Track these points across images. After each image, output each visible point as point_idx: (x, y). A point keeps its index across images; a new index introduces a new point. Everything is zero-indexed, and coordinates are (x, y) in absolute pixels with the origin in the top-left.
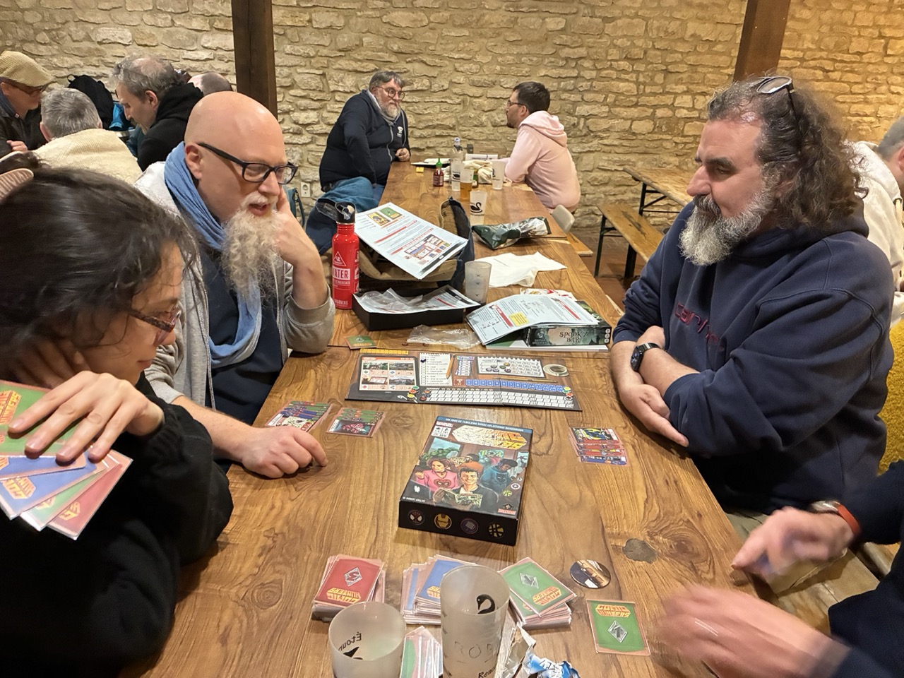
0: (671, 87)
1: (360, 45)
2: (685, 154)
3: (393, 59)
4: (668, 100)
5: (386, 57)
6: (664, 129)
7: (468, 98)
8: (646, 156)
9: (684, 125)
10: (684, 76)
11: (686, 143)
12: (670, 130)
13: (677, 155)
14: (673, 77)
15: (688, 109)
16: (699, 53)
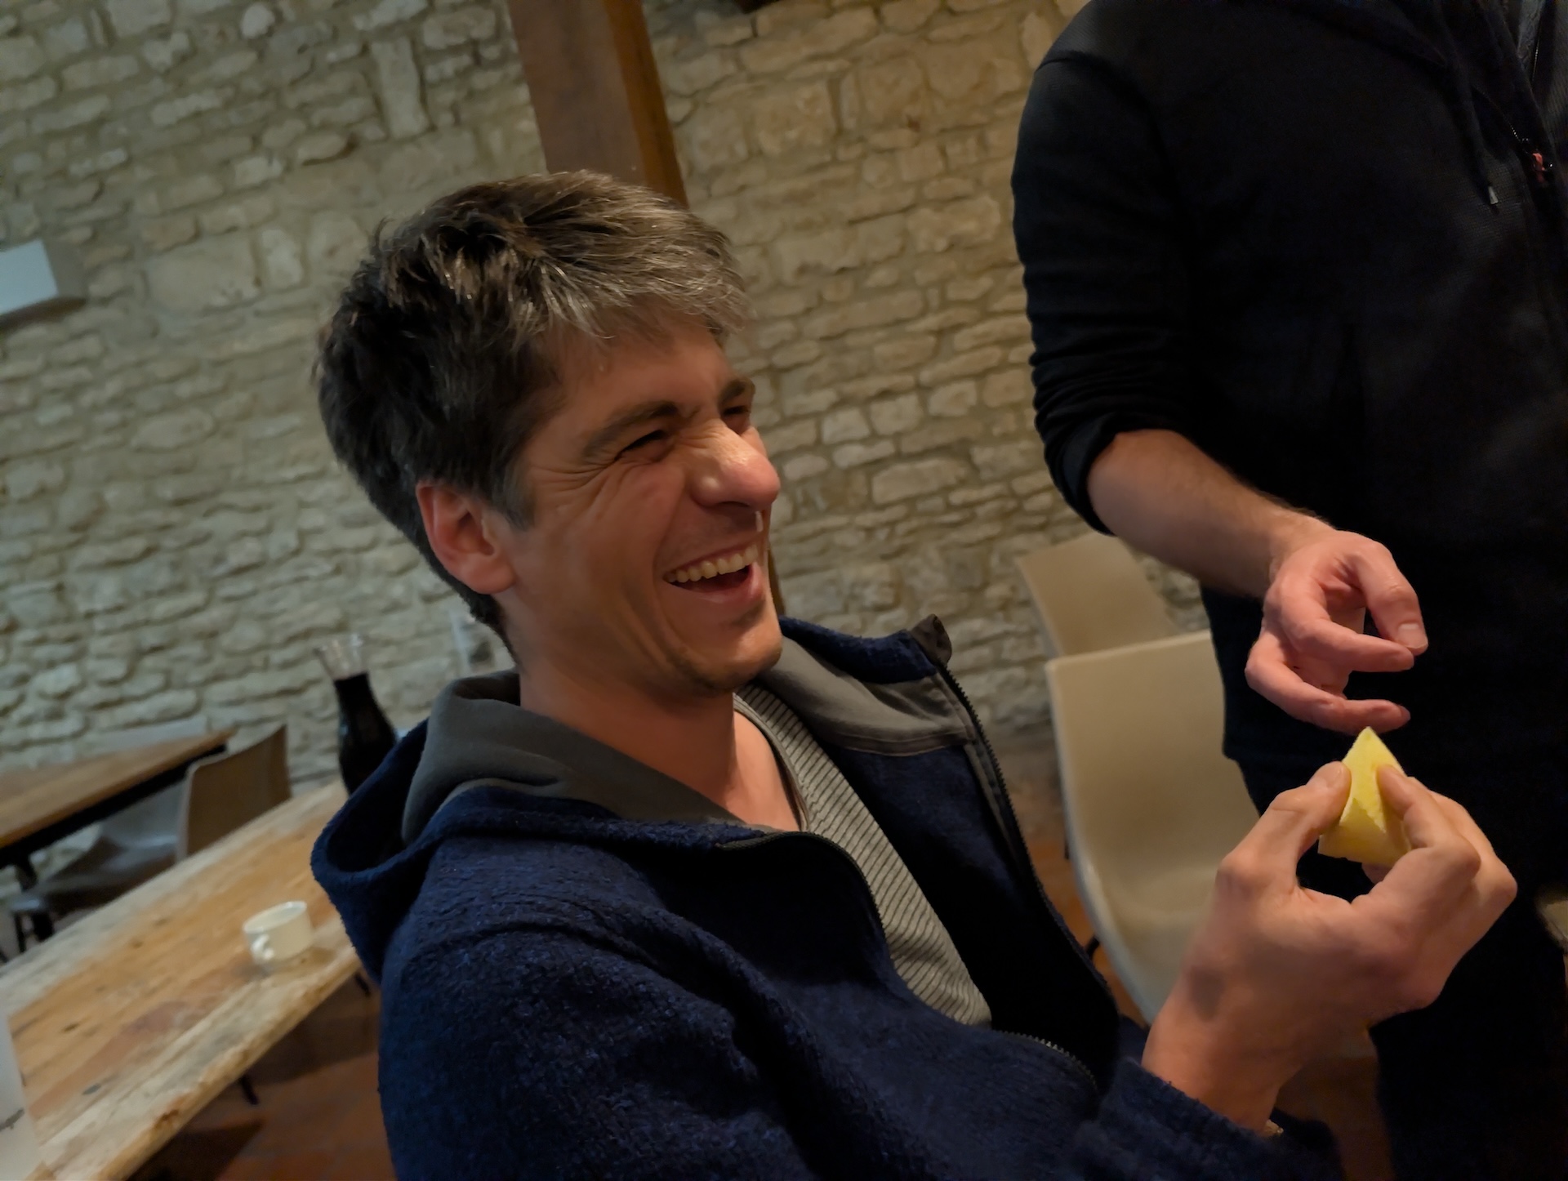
0: (797, 401)
1: (100, 511)
2: (899, 552)
3: (175, 516)
4: (803, 433)
5: (156, 517)
6: (821, 504)
7: (350, 557)
8: (803, 580)
9: (869, 484)
10: (821, 368)
11: (892, 524)
12: (837, 503)
13: (885, 558)
14: (791, 381)
15: (864, 441)
16: (835, 305)
